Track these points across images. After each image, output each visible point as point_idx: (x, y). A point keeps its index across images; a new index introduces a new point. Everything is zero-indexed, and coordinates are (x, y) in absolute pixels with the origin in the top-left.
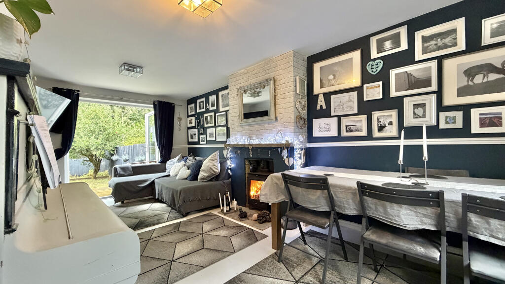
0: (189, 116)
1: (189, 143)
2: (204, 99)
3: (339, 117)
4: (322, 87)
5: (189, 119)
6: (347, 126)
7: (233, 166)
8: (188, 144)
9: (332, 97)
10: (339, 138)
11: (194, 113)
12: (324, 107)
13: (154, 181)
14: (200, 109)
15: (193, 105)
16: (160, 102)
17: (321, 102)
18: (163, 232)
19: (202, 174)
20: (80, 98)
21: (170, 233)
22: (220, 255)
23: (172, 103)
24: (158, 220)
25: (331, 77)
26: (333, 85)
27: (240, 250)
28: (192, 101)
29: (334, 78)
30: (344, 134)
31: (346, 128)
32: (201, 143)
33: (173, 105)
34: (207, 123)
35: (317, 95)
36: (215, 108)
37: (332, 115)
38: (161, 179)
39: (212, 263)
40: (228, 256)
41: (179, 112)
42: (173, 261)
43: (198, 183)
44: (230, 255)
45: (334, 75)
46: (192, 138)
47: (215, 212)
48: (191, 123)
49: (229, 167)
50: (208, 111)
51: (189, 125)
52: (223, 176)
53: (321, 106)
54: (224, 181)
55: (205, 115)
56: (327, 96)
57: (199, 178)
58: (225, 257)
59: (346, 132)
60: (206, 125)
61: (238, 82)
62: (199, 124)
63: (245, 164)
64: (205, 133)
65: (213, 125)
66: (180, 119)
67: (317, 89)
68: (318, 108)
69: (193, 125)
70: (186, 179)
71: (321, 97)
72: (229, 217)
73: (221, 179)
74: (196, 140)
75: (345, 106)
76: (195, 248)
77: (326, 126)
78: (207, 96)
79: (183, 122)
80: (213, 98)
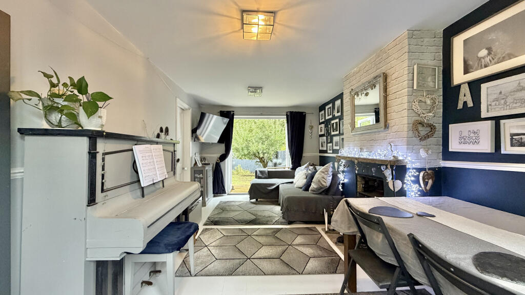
0: (320, 124)
1: (321, 151)
2: (331, 105)
3: (497, 120)
4: (466, 71)
5: (320, 126)
6: (512, 135)
7: (346, 181)
8: (320, 153)
9: (484, 87)
10: (496, 156)
11: (323, 120)
12: (470, 104)
13: (278, 186)
14: (328, 116)
15: (323, 112)
16: (291, 113)
17: (465, 97)
18: (262, 233)
19: (313, 186)
20: (235, 116)
21: (267, 235)
22: (286, 270)
23: (303, 112)
24: (267, 221)
25: (483, 53)
26: (486, 66)
27: (309, 274)
28: (322, 108)
29: (489, 54)
30: (507, 149)
31: (512, 139)
32: (329, 152)
33: (304, 114)
34: (333, 131)
35: (459, 86)
36: (339, 114)
37: (483, 116)
38: (285, 184)
39: (274, 274)
40: (293, 274)
41: (310, 121)
42: (249, 259)
43: (308, 194)
44: (295, 274)
45: (489, 50)
46: (322, 146)
47: (319, 228)
48: (321, 131)
49: (341, 182)
50: (334, 118)
51: (320, 133)
52: (333, 190)
53: (465, 103)
54: (334, 197)
55: (332, 122)
56: (475, 86)
57: (310, 189)
58: (289, 274)
59: (512, 145)
60: (333, 133)
61: (351, 84)
62: (327, 131)
63: (357, 181)
64: (331, 142)
65: (338, 132)
66: (312, 127)
67: (459, 77)
68: (460, 106)
69: (323, 133)
70: (301, 188)
71: (465, 90)
72: (329, 236)
73: (331, 193)
74: (325, 149)
75: (509, 100)
76: (273, 256)
77: (472, 135)
78: (333, 101)
79: (315, 130)
80: (338, 103)
